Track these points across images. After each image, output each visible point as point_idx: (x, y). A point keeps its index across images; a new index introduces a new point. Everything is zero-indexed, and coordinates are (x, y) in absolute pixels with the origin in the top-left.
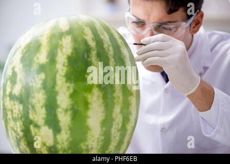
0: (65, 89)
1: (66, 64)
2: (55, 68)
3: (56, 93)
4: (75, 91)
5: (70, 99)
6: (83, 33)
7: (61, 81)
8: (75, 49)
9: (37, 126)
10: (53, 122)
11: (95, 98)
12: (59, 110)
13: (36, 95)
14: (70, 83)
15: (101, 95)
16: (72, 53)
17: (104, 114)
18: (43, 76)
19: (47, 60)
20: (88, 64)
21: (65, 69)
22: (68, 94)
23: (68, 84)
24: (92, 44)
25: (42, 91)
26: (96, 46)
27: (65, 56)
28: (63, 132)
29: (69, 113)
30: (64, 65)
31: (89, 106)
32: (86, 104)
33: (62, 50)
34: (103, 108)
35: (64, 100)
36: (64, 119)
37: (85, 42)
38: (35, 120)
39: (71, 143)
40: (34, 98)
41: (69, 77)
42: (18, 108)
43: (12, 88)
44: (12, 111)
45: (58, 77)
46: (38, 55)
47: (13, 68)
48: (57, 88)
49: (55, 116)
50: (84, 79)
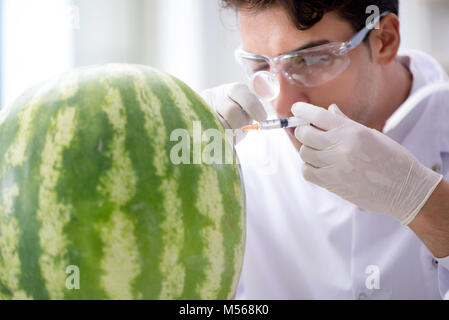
0: (55, 215)
1: (59, 165)
2: (38, 173)
3: (39, 225)
4: (74, 219)
5: (65, 236)
6: (102, 100)
8: (80, 135)
11: (117, 233)
12: (44, 258)
13: (4, 228)
14: (65, 203)
15: (132, 227)
16: (72, 142)
17: (138, 266)
18: (15, 189)
19: (26, 159)
20: (104, 164)
21: (56, 174)
22: (60, 225)
23: (61, 205)
24: (118, 122)
25: (14, 221)
26: (126, 126)
27: (59, 149)
30: (54, 168)
31: (105, 249)
32: (98, 246)
33: (54, 136)
34: (135, 253)
35: (52, 238)
36: (55, 276)
37: (104, 120)
41: (62, 192)
45: (42, 190)
48: (40, 214)
49: (37, 270)
50: (94, 195)
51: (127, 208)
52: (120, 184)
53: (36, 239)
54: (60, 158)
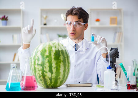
0: (54, 62)
2: (51, 56)
3: (52, 63)
4: (57, 63)
5: (56, 65)
7: (53, 60)
9: (46, 72)
10: (51, 71)
11: (62, 64)
12: (53, 68)
13: (46, 64)
14: (56, 61)
18: (48, 59)
20: (60, 55)
21: (54, 57)
22: (55, 63)
25: (48, 63)
27: (54, 53)
28: (54, 74)
29: (56, 68)
32: (60, 66)
33: (52, 51)
35: (54, 65)
36: (54, 70)
38: (46, 71)
39: (56, 77)
40: (45, 64)
41: (55, 59)
42: (40, 68)
43: (38, 62)
44: (38, 68)
46: (46, 53)
47: (38, 57)
48: (52, 62)
50: (59, 60)
51: (63, 61)
52: (62, 58)
53: (52, 65)
54: (54, 55)
